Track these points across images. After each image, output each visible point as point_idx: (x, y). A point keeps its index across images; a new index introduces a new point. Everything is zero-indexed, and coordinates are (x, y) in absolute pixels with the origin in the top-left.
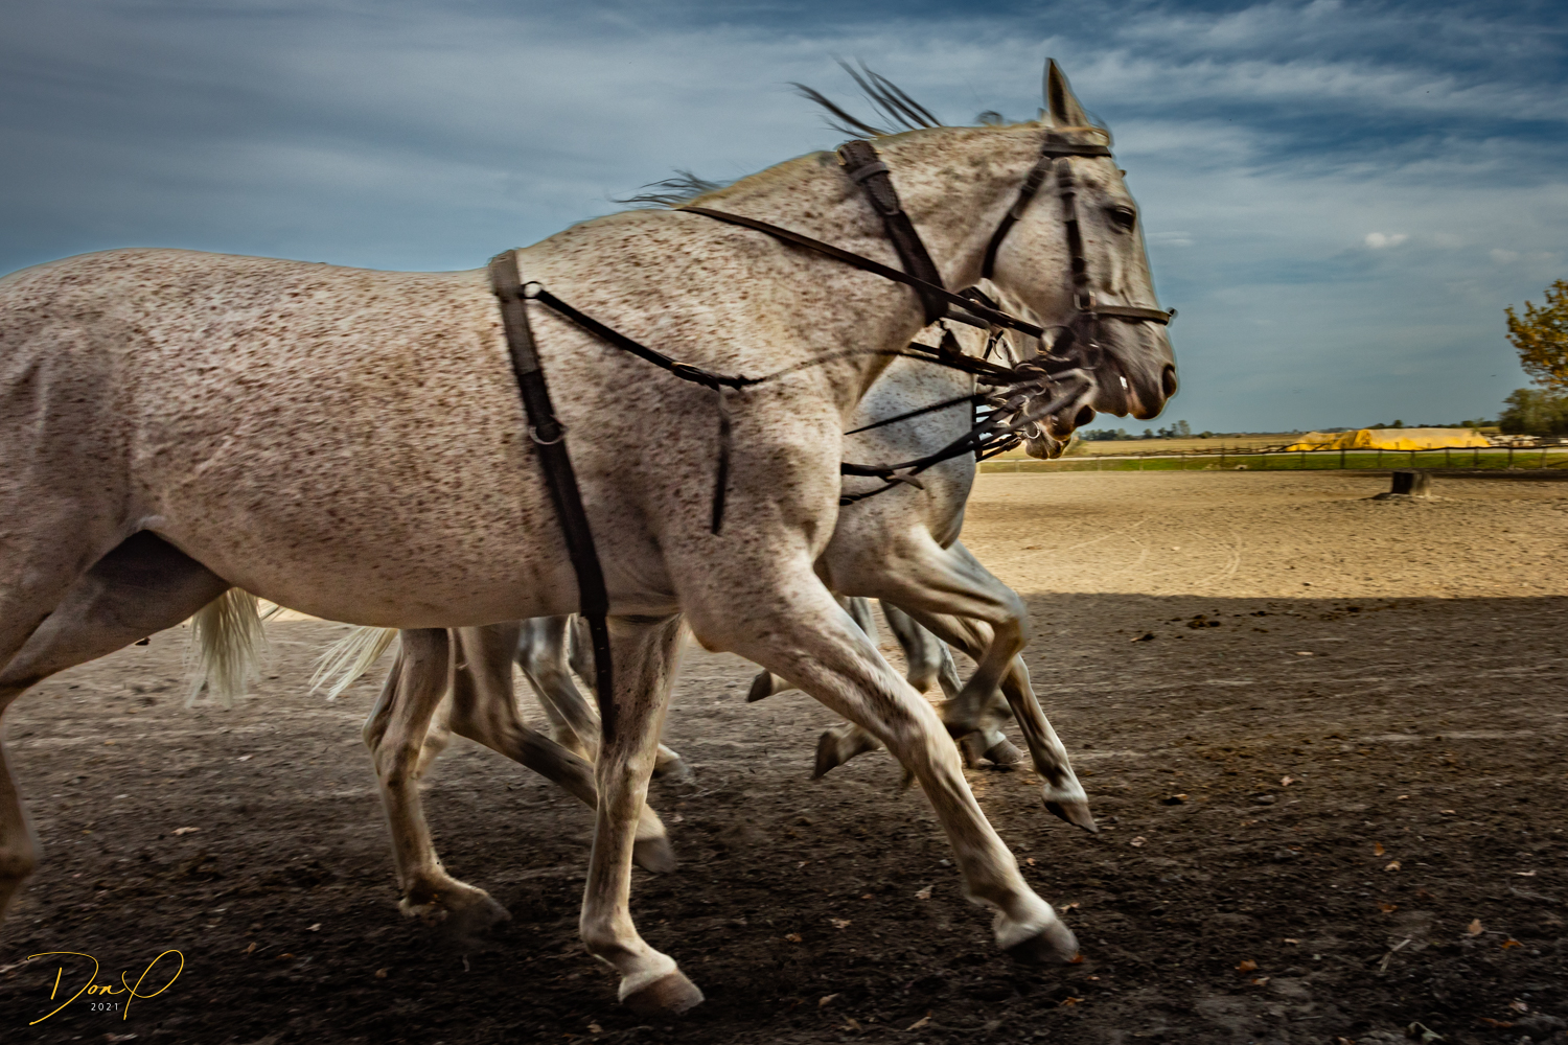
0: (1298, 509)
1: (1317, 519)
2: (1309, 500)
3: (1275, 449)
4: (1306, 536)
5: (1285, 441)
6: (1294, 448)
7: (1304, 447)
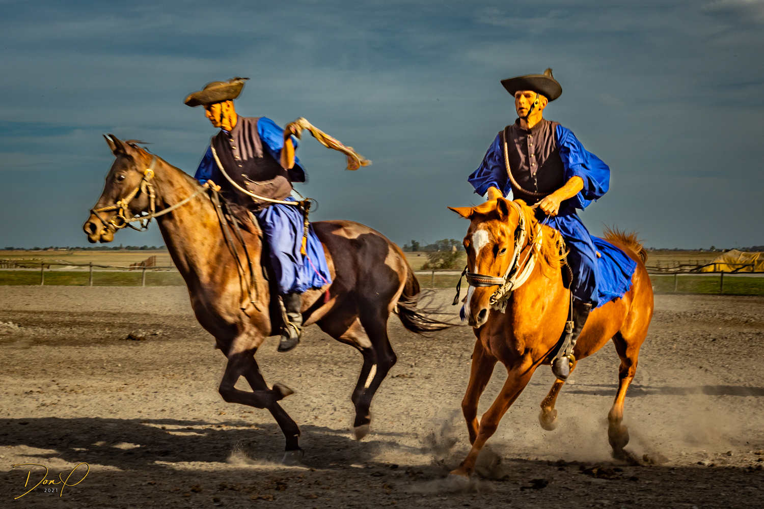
0: (714, 340)
1: (736, 353)
2: (728, 330)
3: (688, 268)
4: (725, 372)
5: (701, 260)
6: (711, 268)
7: (723, 268)
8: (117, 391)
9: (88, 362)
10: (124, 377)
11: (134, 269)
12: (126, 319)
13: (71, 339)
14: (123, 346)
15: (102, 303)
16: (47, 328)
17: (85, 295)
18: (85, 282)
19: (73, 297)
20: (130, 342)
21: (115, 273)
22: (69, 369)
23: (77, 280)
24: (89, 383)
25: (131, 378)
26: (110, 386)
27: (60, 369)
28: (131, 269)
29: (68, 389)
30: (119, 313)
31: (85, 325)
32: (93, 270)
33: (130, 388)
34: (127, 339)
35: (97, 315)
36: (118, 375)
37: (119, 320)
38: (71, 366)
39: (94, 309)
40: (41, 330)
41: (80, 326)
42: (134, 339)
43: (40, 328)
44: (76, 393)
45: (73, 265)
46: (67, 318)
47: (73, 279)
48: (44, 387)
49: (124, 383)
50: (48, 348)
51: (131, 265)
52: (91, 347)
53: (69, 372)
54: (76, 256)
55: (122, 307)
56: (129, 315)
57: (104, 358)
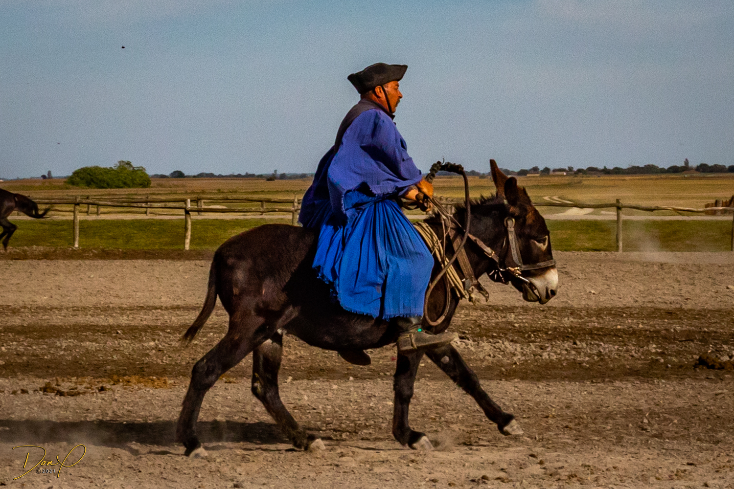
8: (671, 478)
9: (609, 416)
10: (687, 448)
11: (714, 213)
12: (696, 323)
13: (575, 364)
14: (687, 380)
15: (642, 288)
16: (522, 343)
17: (607, 272)
18: (606, 243)
19: (581, 276)
20: (702, 373)
21: (670, 223)
22: (567, 431)
23: (590, 240)
24: (610, 460)
25: (701, 450)
26: (656, 469)
27: (548, 429)
28: (707, 213)
29: (564, 474)
30: (681, 309)
31: (605, 335)
32: (623, 217)
33: (700, 471)
34: (695, 366)
35: (631, 315)
36: (675, 444)
37: (681, 325)
38: (571, 425)
39: (624, 302)
40: (509, 347)
41: (593, 339)
42: (712, 367)
43: (506, 343)
44: (581, 481)
45: (582, 206)
46: (567, 321)
47: (581, 236)
48: (512, 469)
49: (685, 462)
50: (523, 385)
51: (707, 206)
52: (617, 383)
53: (566, 438)
54: (589, 187)
55: (687, 295)
56: (701, 314)
57: (645, 407)
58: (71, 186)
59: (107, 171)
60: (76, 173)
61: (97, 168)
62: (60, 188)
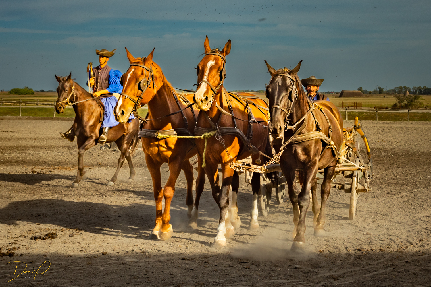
58: (10, 94)
59: (21, 90)
60: (12, 90)
61: (18, 89)
62: (7, 94)
